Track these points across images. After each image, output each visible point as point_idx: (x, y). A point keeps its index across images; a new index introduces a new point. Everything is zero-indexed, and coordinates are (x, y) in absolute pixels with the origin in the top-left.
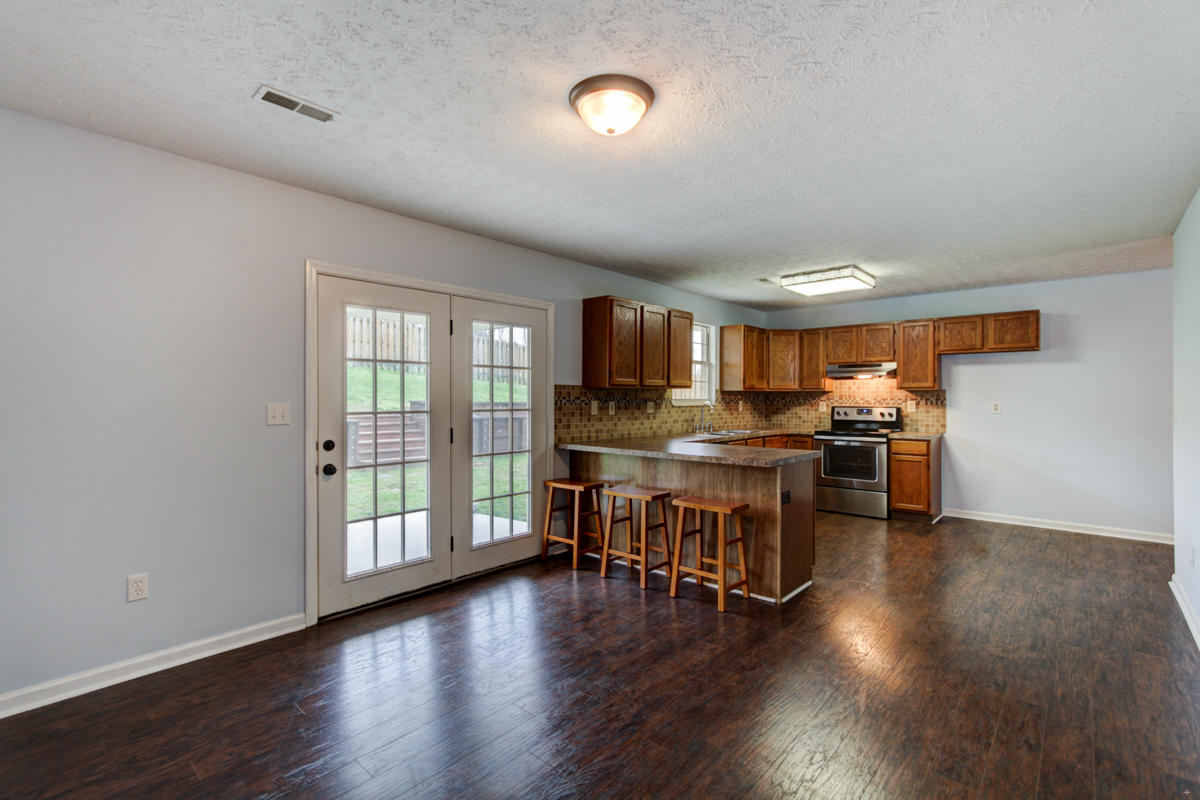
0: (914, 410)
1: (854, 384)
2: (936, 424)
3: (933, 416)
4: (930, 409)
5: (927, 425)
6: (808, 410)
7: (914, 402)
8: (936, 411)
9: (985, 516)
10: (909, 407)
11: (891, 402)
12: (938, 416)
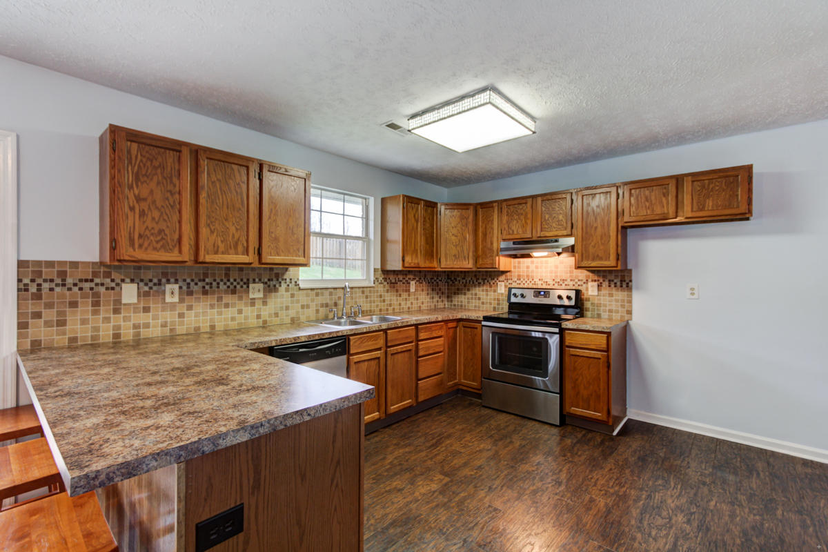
0: (596, 293)
1: (532, 262)
2: (620, 309)
3: (617, 301)
4: (614, 292)
5: (610, 311)
6: (487, 291)
7: (596, 284)
8: (620, 295)
9: (682, 424)
10: (590, 289)
11: (571, 283)
12: (623, 301)
